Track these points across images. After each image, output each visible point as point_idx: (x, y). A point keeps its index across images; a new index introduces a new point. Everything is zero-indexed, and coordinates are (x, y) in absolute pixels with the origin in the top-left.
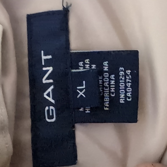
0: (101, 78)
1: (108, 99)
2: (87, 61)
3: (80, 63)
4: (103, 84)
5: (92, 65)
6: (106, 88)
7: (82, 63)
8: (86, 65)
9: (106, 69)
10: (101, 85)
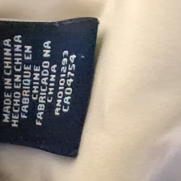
0: (39, 70)
1: (42, 108)
2: (18, 38)
3: (6, 41)
4: (39, 81)
5: (26, 47)
6: (44, 87)
7: (8, 41)
8: (15, 46)
9: (47, 54)
10: (36, 81)
